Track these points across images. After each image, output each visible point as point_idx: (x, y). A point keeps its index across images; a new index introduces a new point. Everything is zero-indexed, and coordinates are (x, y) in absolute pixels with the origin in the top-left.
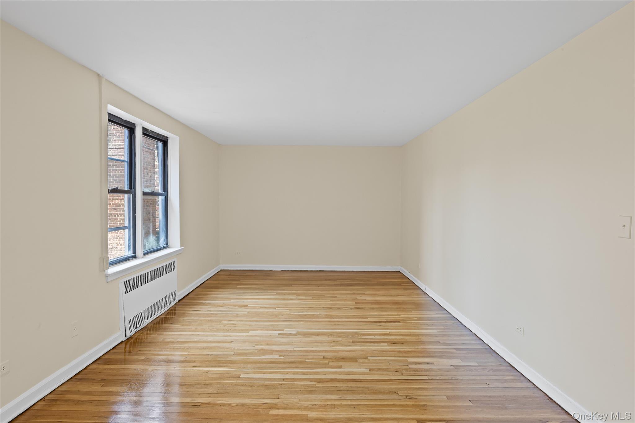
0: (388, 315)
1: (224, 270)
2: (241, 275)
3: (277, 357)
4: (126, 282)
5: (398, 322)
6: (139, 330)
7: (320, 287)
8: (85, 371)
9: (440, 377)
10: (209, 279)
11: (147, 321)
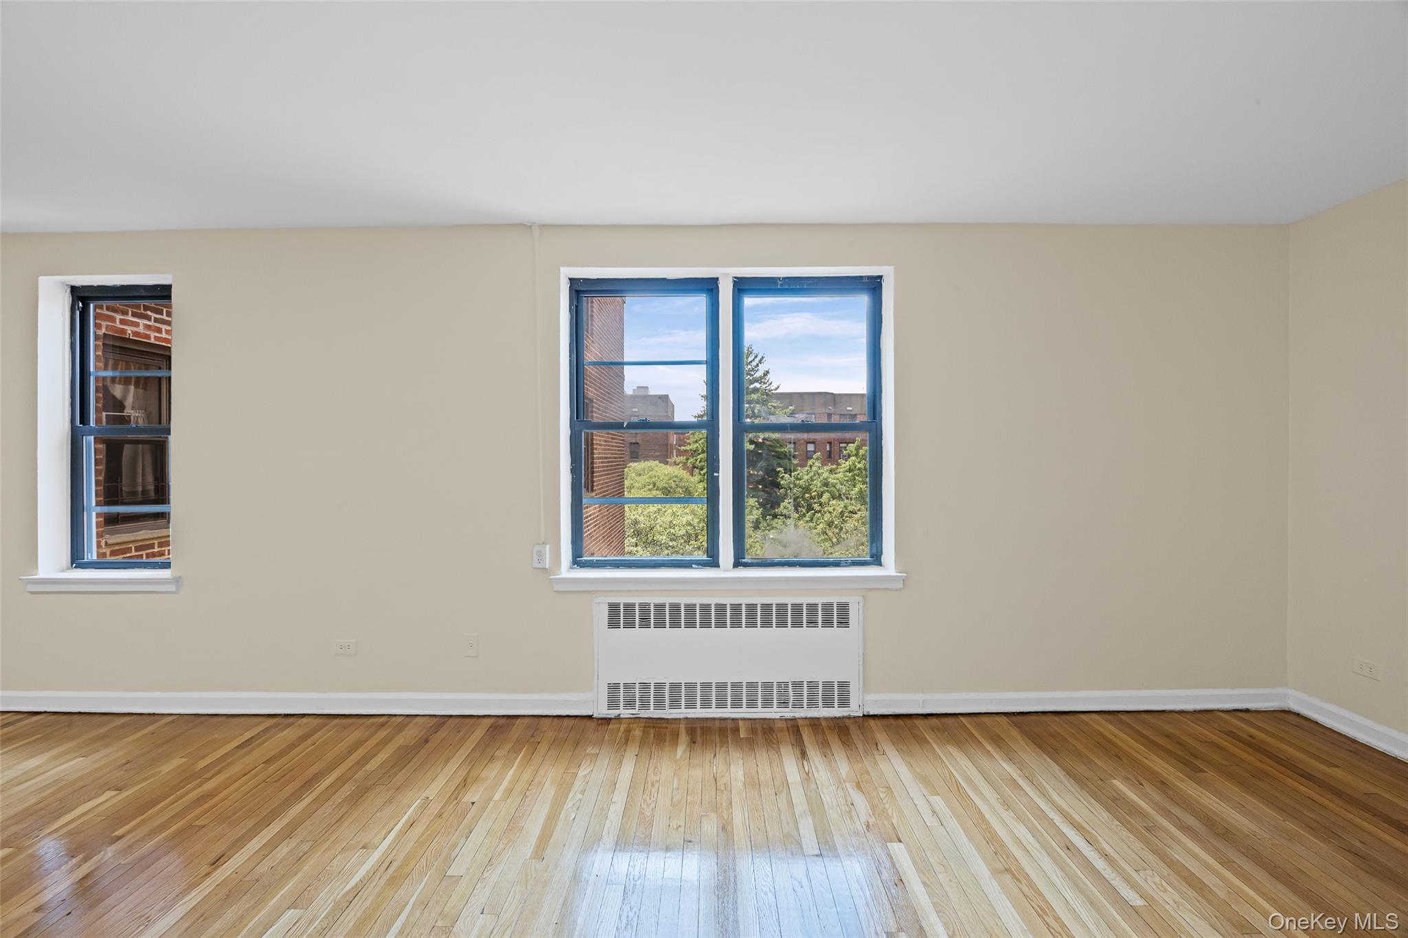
4: (614, 608)
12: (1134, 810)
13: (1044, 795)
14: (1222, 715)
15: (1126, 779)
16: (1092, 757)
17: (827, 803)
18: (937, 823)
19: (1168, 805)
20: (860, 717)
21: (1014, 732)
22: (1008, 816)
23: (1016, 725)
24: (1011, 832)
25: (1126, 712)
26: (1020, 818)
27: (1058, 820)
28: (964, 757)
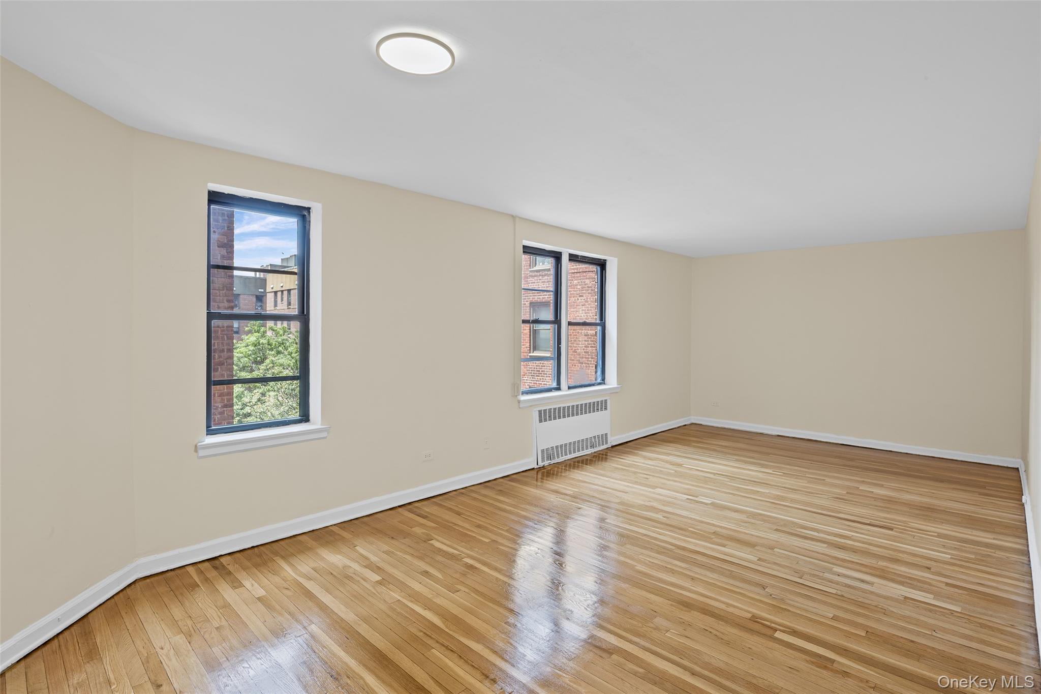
0: (885, 518)
1: (696, 424)
2: (711, 433)
3: (660, 517)
4: (540, 412)
5: (892, 529)
6: (554, 464)
7: (814, 464)
8: (494, 482)
9: (858, 598)
10: (666, 431)
11: (564, 457)
20: (610, 447)
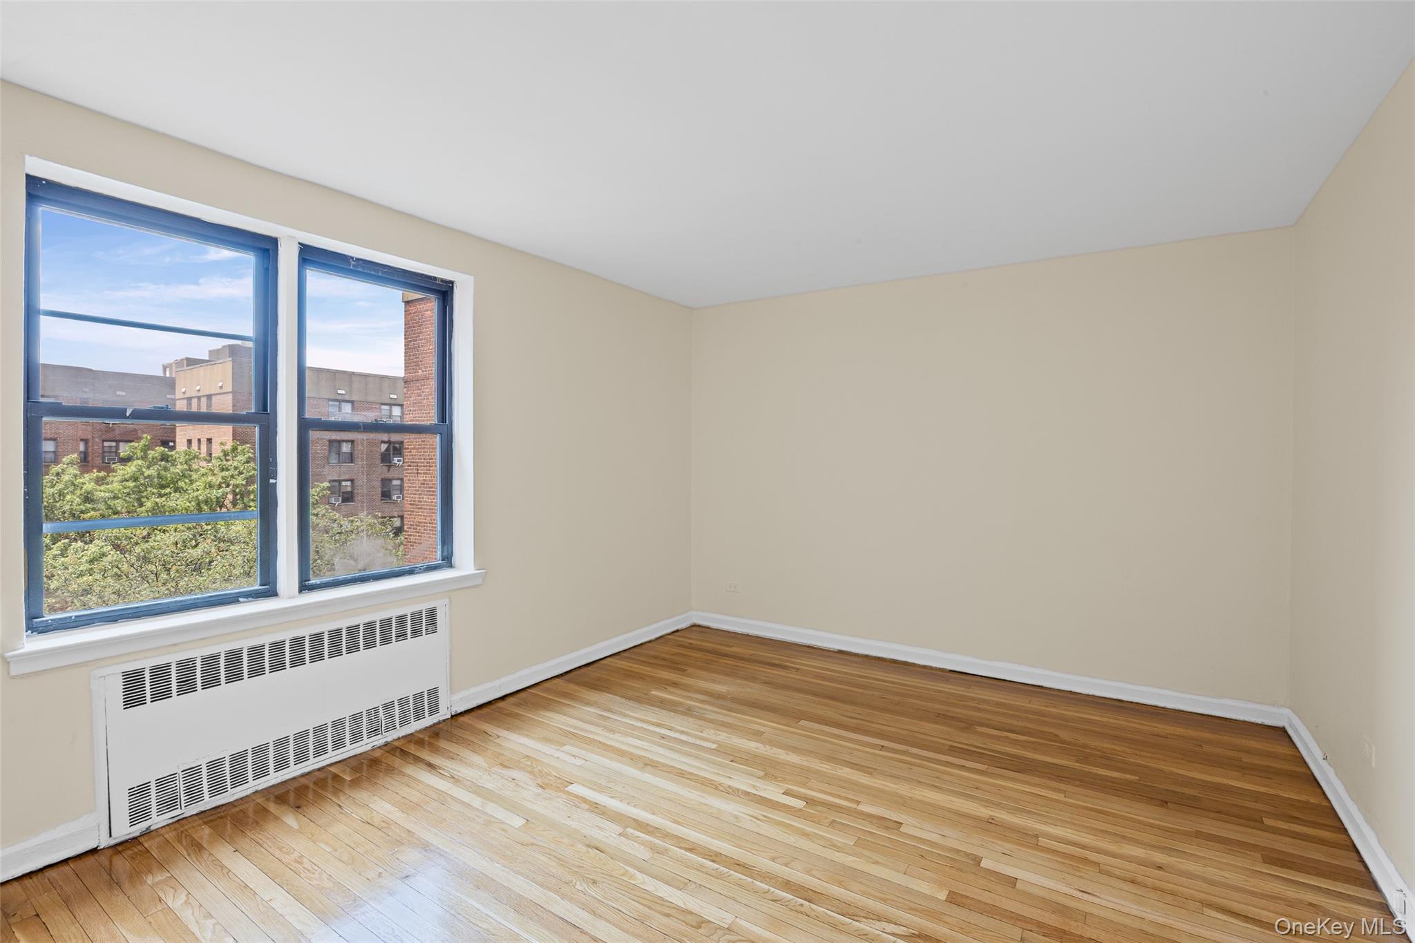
12: (675, 703)
13: (626, 716)
14: (669, 637)
15: (657, 689)
16: (626, 683)
17: (494, 788)
18: (583, 762)
19: (685, 694)
20: (448, 719)
21: (573, 686)
22: (616, 736)
23: (569, 681)
24: (628, 744)
25: (624, 651)
26: (626, 735)
27: (645, 726)
28: (558, 715)
